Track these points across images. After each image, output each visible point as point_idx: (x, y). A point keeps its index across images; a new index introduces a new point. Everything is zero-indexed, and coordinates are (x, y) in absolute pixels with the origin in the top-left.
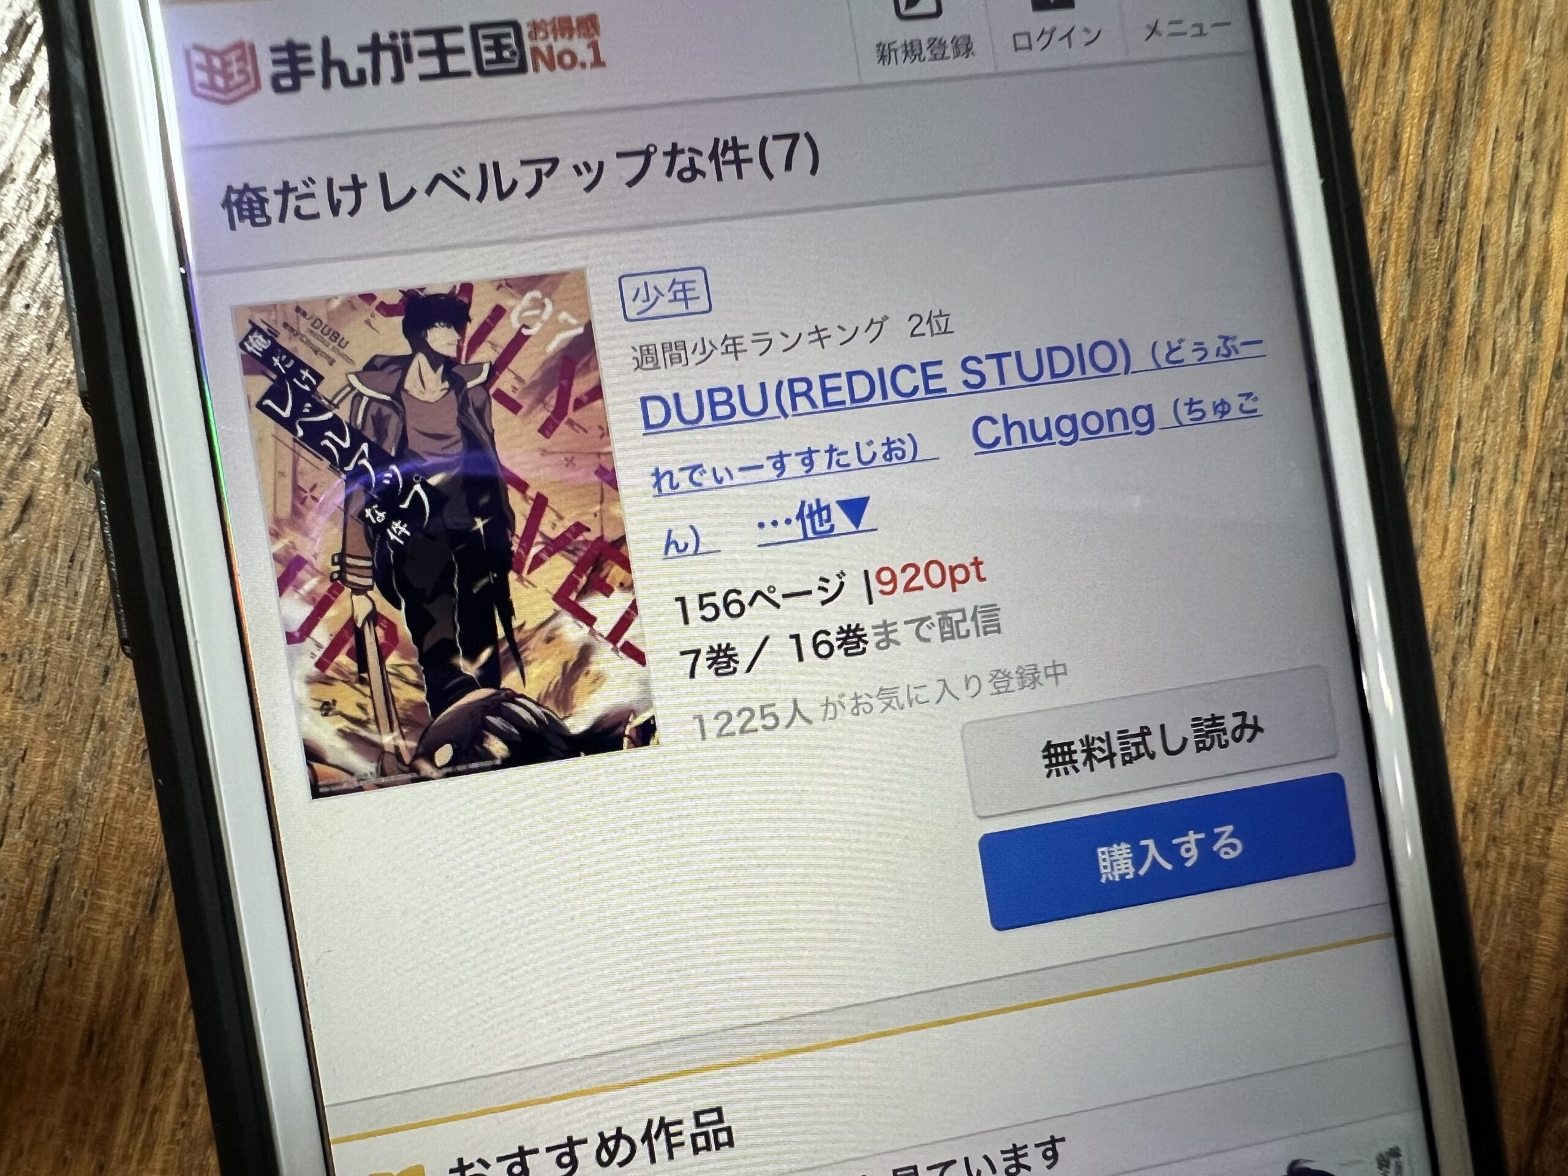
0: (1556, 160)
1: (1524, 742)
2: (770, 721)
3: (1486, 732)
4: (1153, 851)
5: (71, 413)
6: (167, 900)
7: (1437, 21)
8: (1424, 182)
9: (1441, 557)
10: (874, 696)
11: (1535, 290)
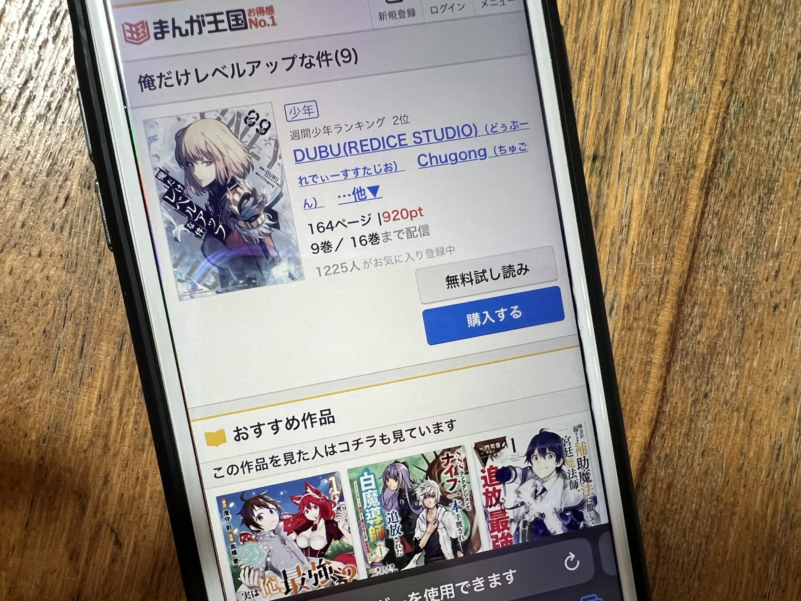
0: (663, 45)
1: (648, 281)
2: (344, 269)
3: (633, 277)
4: (488, 316)
5: (82, 163)
8: (608, 57)
10: (383, 259)
11: (653, 100)
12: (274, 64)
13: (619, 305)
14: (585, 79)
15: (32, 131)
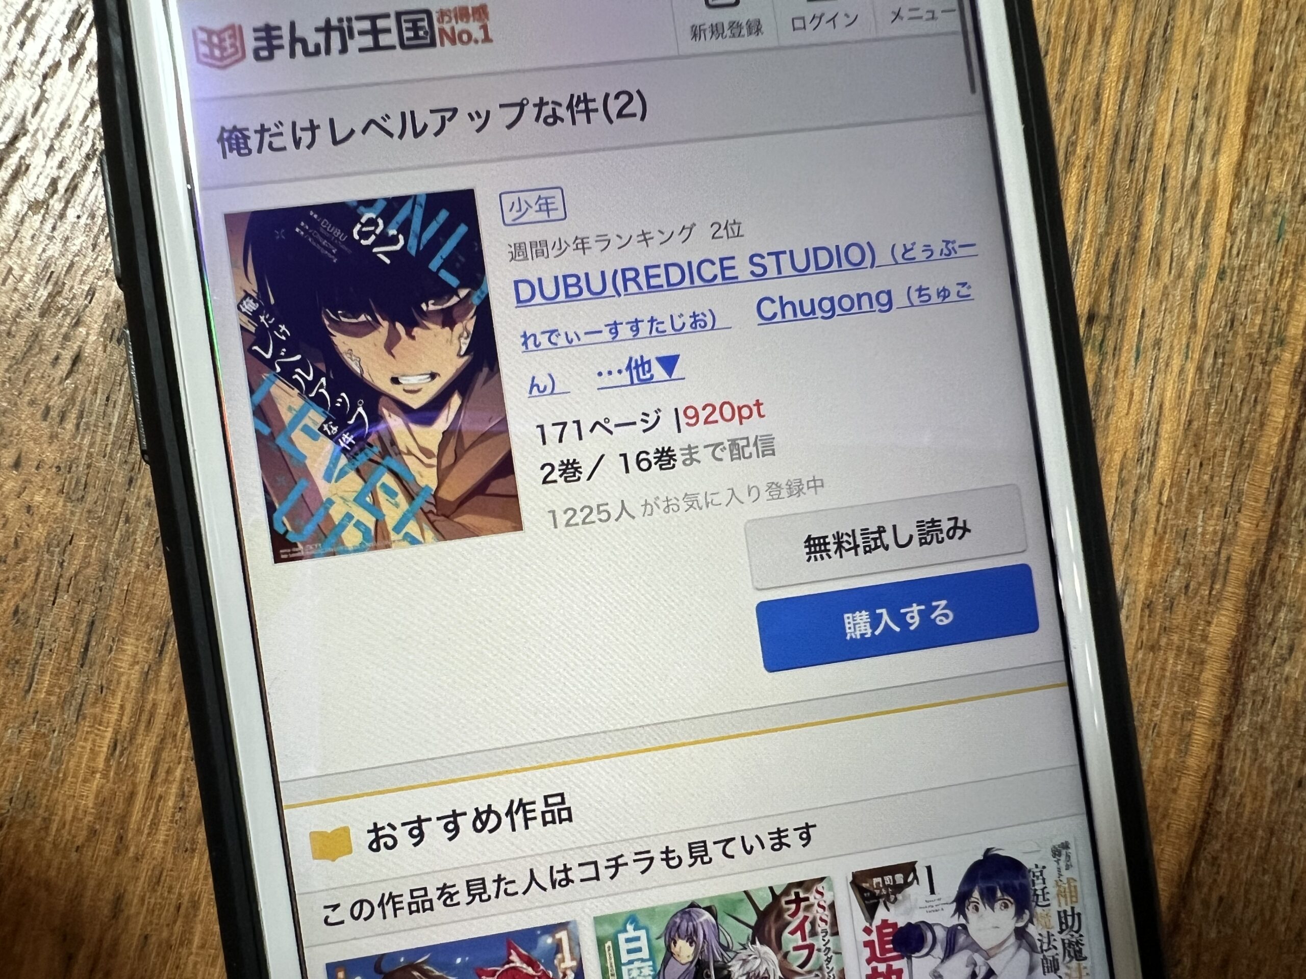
0: (1224, 113)
1: (1191, 556)
2: (604, 516)
3: (1161, 548)
4: (886, 618)
5: (109, 294)
6: (172, 646)
7: (1131, 9)
8: (1119, 130)
9: (1127, 414)
10: (681, 499)
11: (1205, 213)
12: (484, 115)
13: (1134, 602)
14: (1075, 171)
15: (17, 232)
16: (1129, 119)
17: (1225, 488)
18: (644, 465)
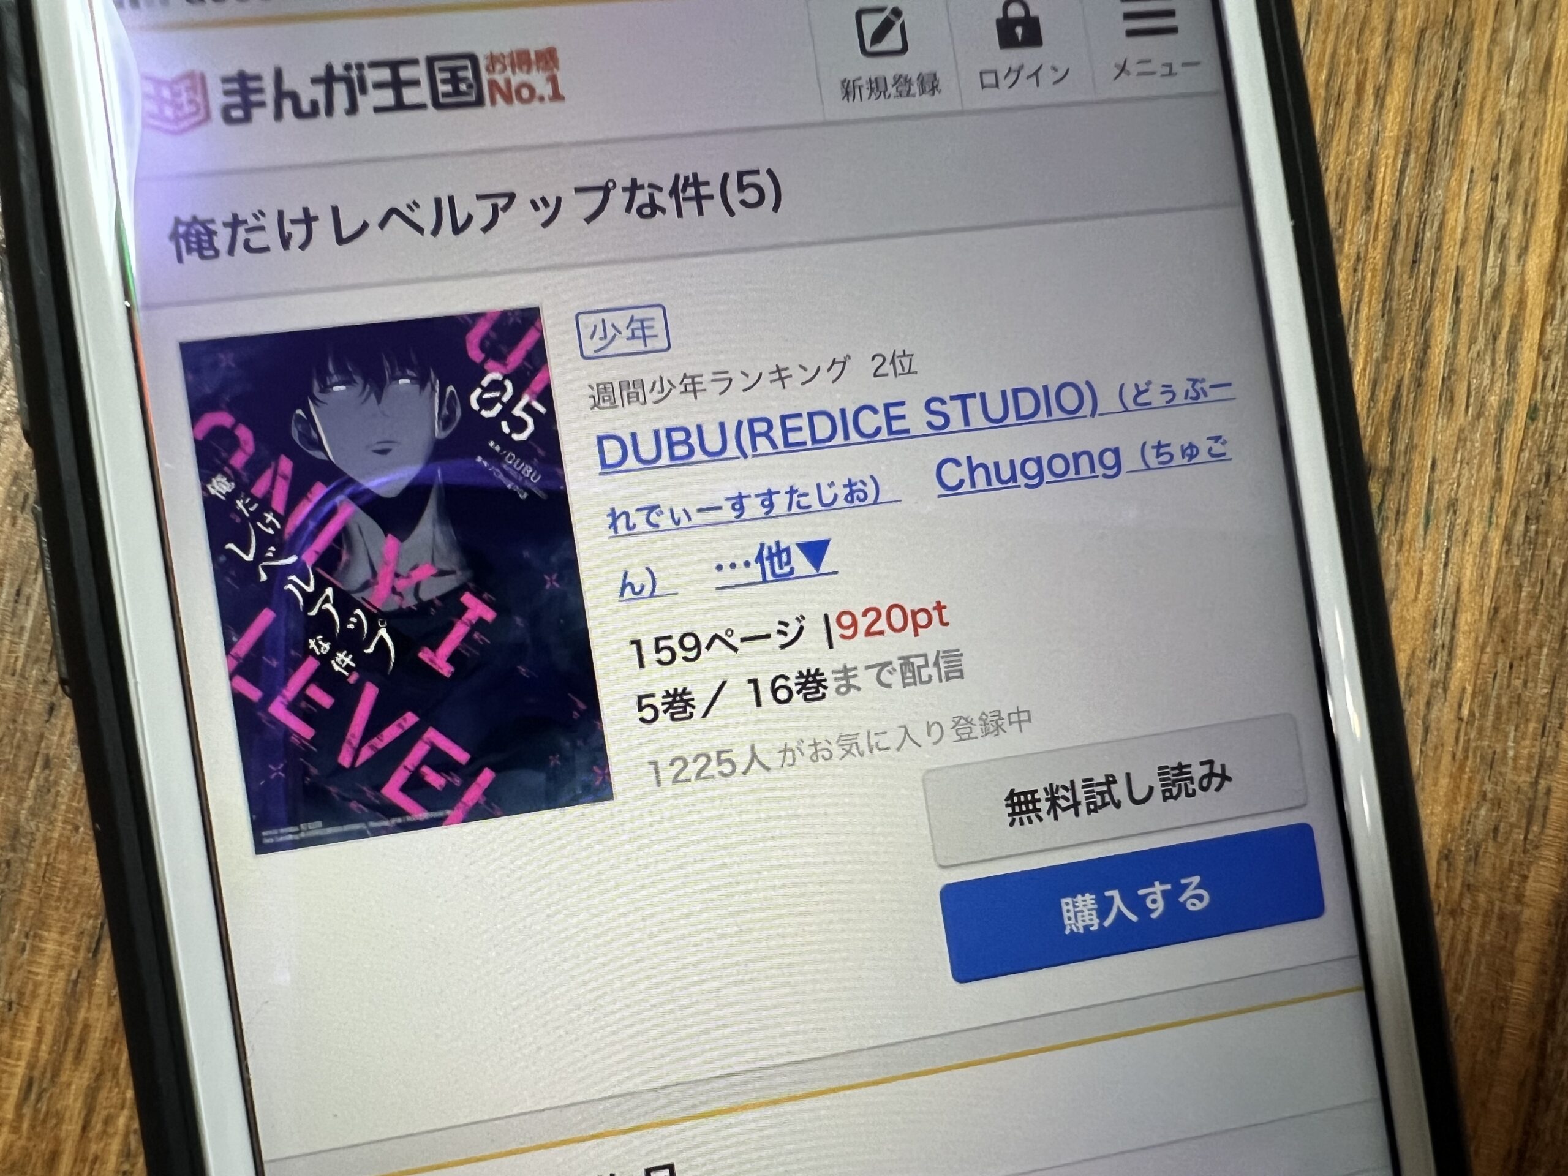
0: (1532, 200)
1: (1499, 789)
2: (727, 768)
4: (1118, 902)
7: (1411, 61)
8: (1399, 222)
10: (833, 742)
11: (1510, 332)
12: (552, 203)
16: (1410, 205)
17: (1543, 697)
18: (783, 695)
